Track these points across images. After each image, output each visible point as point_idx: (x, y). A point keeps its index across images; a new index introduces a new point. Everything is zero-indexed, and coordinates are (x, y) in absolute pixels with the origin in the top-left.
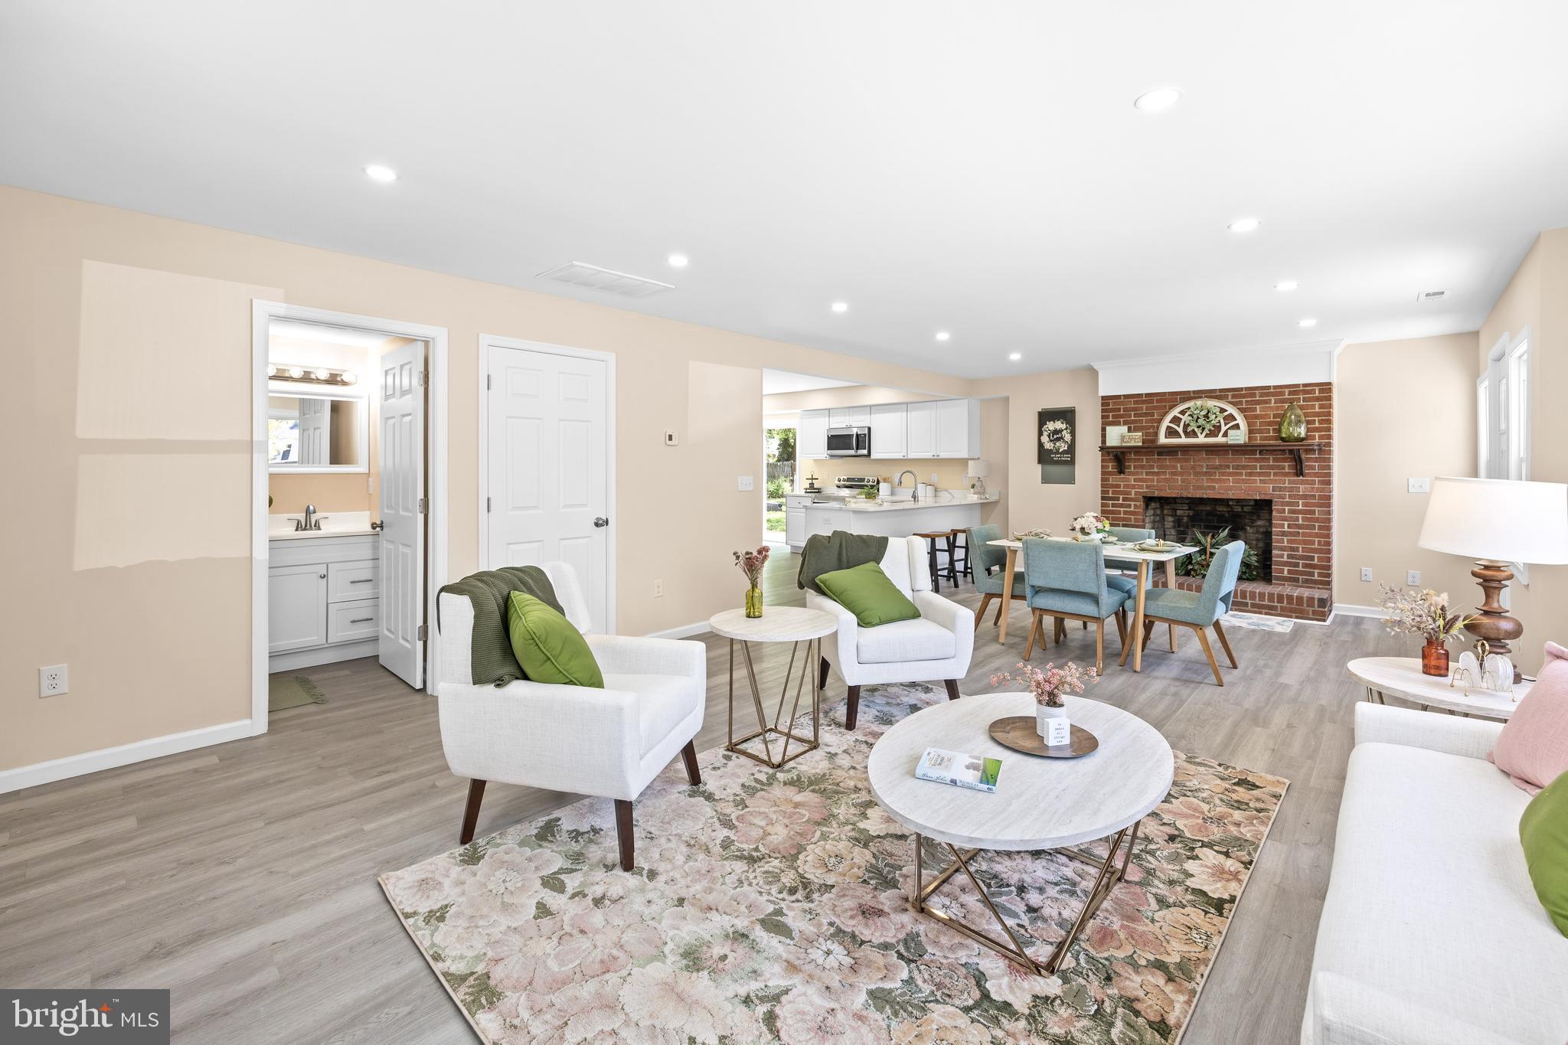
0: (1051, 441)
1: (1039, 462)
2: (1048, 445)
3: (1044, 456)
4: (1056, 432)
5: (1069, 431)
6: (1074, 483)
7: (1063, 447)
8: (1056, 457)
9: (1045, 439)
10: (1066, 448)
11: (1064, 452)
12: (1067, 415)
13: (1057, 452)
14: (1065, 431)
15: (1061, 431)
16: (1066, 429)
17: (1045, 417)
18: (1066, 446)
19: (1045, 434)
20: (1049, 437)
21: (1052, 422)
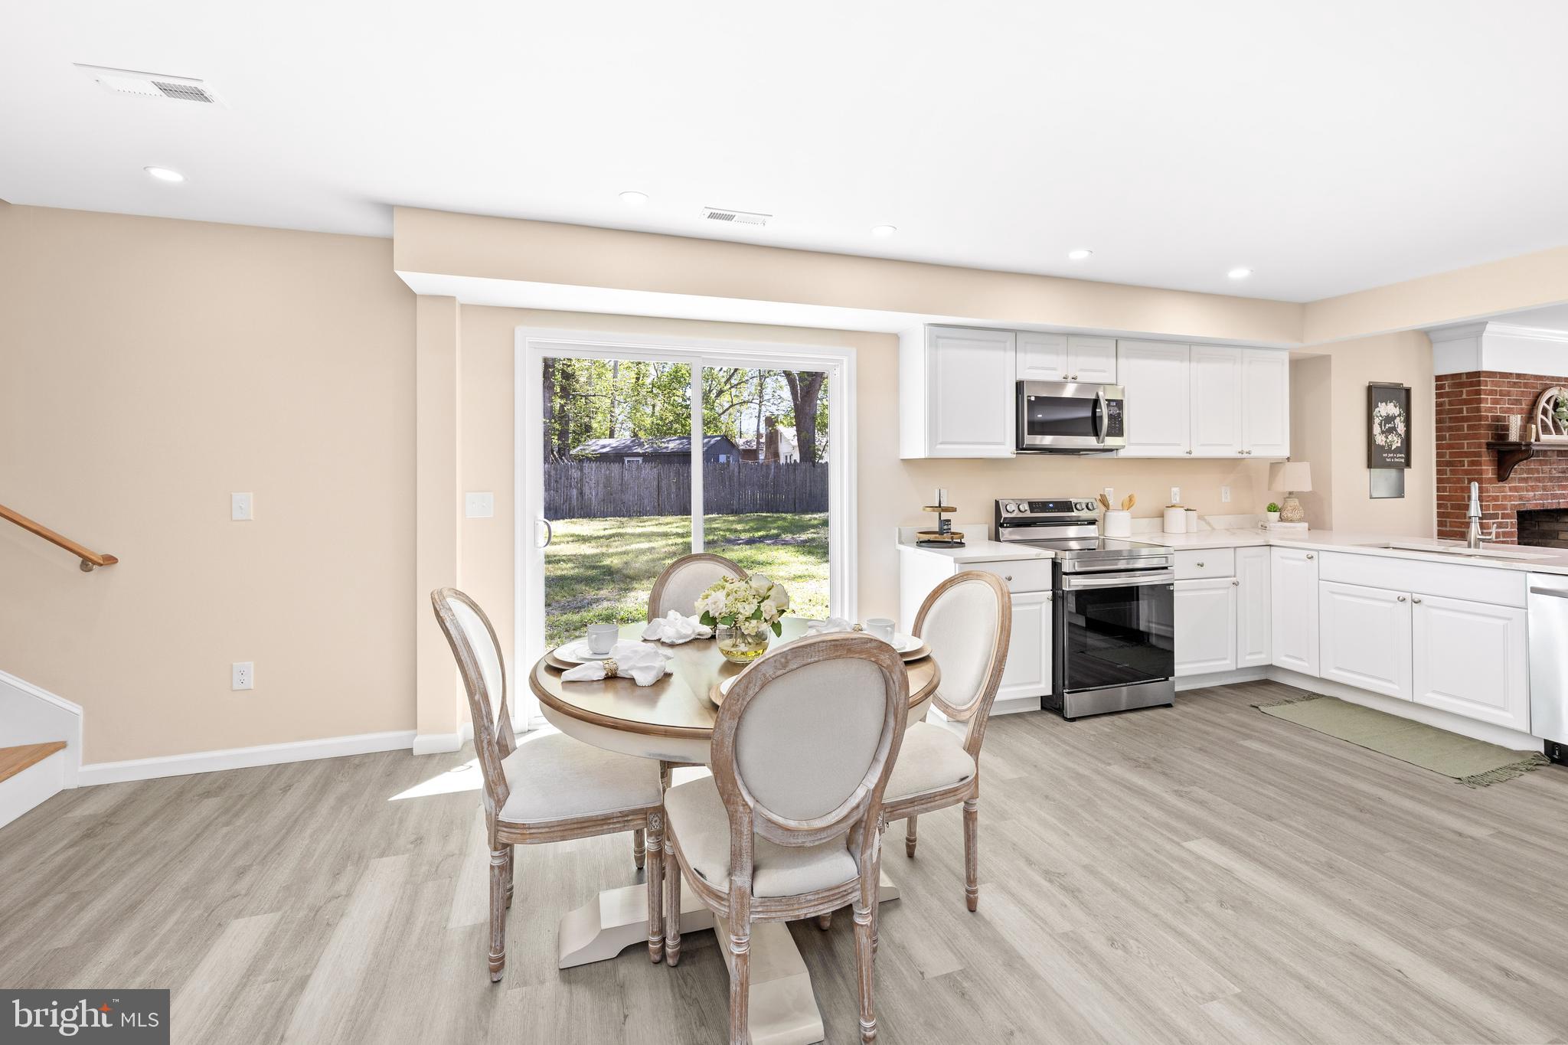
0: (1383, 432)
1: (1370, 466)
2: (1380, 439)
3: (1375, 457)
4: (1389, 419)
5: (1403, 419)
6: (1403, 497)
7: (1397, 443)
8: (1389, 457)
9: (1377, 429)
10: (1399, 445)
11: (1398, 450)
12: (1403, 396)
13: (1390, 451)
14: (1398, 418)
15: (1393, 418)
16: (1399, 415)
17: (1375, 394)
18: (1400, 442)
19: (1377, 421)
20: (1380, 425)
21: (1384, 404)
